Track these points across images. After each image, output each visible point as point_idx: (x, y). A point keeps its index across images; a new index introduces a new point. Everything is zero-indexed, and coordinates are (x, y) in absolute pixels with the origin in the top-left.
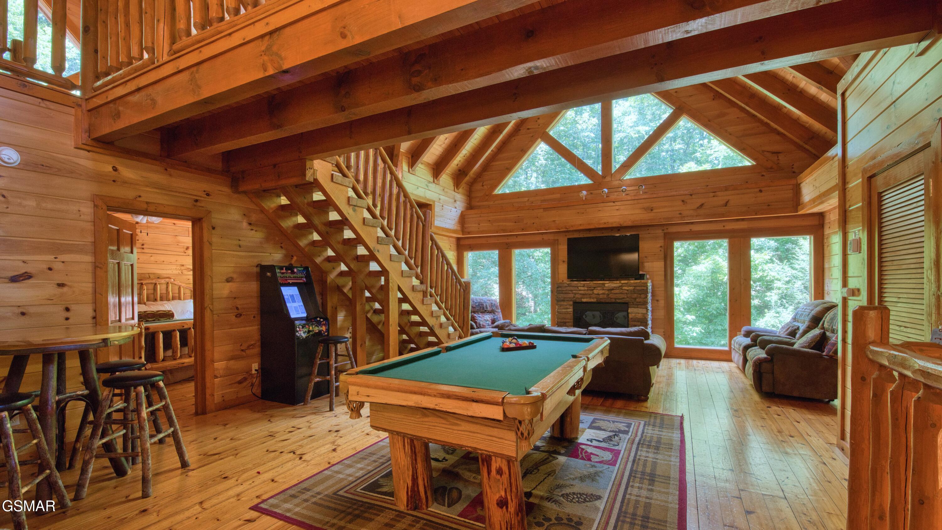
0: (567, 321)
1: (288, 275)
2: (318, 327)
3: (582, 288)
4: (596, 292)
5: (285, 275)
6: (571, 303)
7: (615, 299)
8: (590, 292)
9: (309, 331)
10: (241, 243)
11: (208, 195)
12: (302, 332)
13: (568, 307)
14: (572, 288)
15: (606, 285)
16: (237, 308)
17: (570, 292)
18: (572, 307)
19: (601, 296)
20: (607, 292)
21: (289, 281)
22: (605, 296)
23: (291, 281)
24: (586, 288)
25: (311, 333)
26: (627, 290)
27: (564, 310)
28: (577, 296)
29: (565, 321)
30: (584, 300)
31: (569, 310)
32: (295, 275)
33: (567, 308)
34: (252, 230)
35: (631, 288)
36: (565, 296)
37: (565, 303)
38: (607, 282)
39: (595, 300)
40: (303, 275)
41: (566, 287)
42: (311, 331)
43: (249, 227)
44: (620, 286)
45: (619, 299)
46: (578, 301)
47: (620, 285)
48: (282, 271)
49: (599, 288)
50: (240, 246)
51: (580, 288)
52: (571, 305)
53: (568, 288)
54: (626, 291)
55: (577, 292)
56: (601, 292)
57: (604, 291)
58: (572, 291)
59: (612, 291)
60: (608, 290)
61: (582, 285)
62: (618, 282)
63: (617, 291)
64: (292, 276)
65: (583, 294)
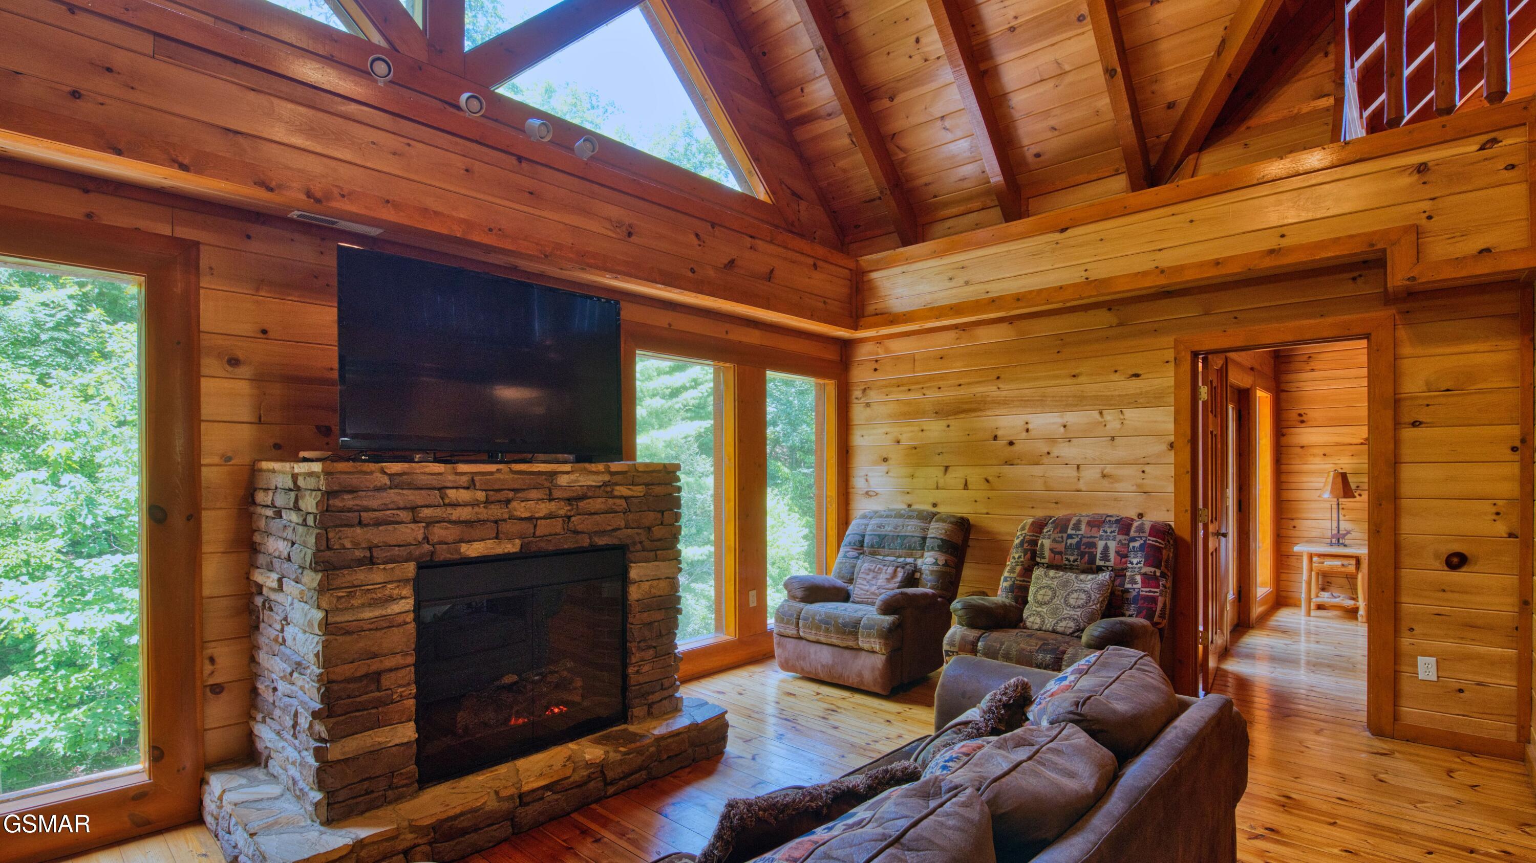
0: (389, 663)
3: (464, 495)
4: (520, 509)
6: (410, 569)
7: (590, 535)
8: (496, 511)
13: (392, 589)
14: (412, 496)
15: (563, 480)
17: (404, 515)
18: (407, 591)
19: (543, 528)
20: (564, 510)
22: (557, 526)
24: (481, 495)
26: (626, 498)
27: (368, 614)
28: (439, 532)
29: (375, 665)
30: (474, 550)
31: (396, 608)
33: (391, 599)
35: (639, 491)
36: (377, 535)
37: (377, 576)
38: (567, 467)
39: (511, 547)
41: (379, 489)
44: (605, 484)
45: (603, 533)
46: (443, 554)
47: (607, 478)
49: (534, 494)
51: (451, 493)
52: (404, 581)
53: (392, 496)
54: (623, 502)
55: (438, 512)
56: (544, 509)
57: (553, 506)
58: (413, 509)
59: (581, 504)
60: (569, 500)
61: (464, 480)
62: (601, 467)
63: (598, 504)
65: (468, 523)
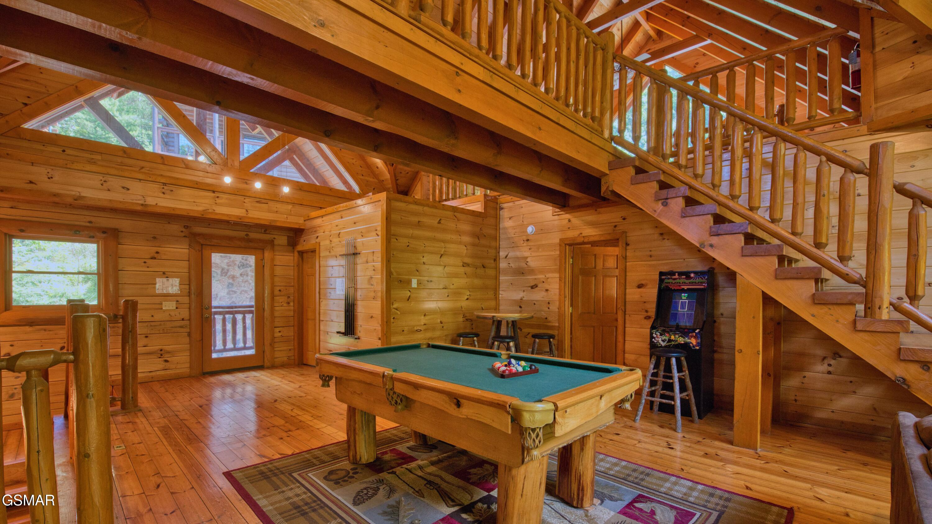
1: (681, 281)
2: (684, 338)
5: (678, 281)
9: (670, 341)
10: (652, 253)
11: (624, 219)
12: (660, 340)
16: (647, 311)
21: (683, 287)
23: (686, 287)
25: (673, 343)
32: (691, 281)
34: (664, 239)
40: (704, 280)
42: (673, 341)
43: (661, 238)
48: (674, 277)
50: (651, 256)
64: (687, 281)
